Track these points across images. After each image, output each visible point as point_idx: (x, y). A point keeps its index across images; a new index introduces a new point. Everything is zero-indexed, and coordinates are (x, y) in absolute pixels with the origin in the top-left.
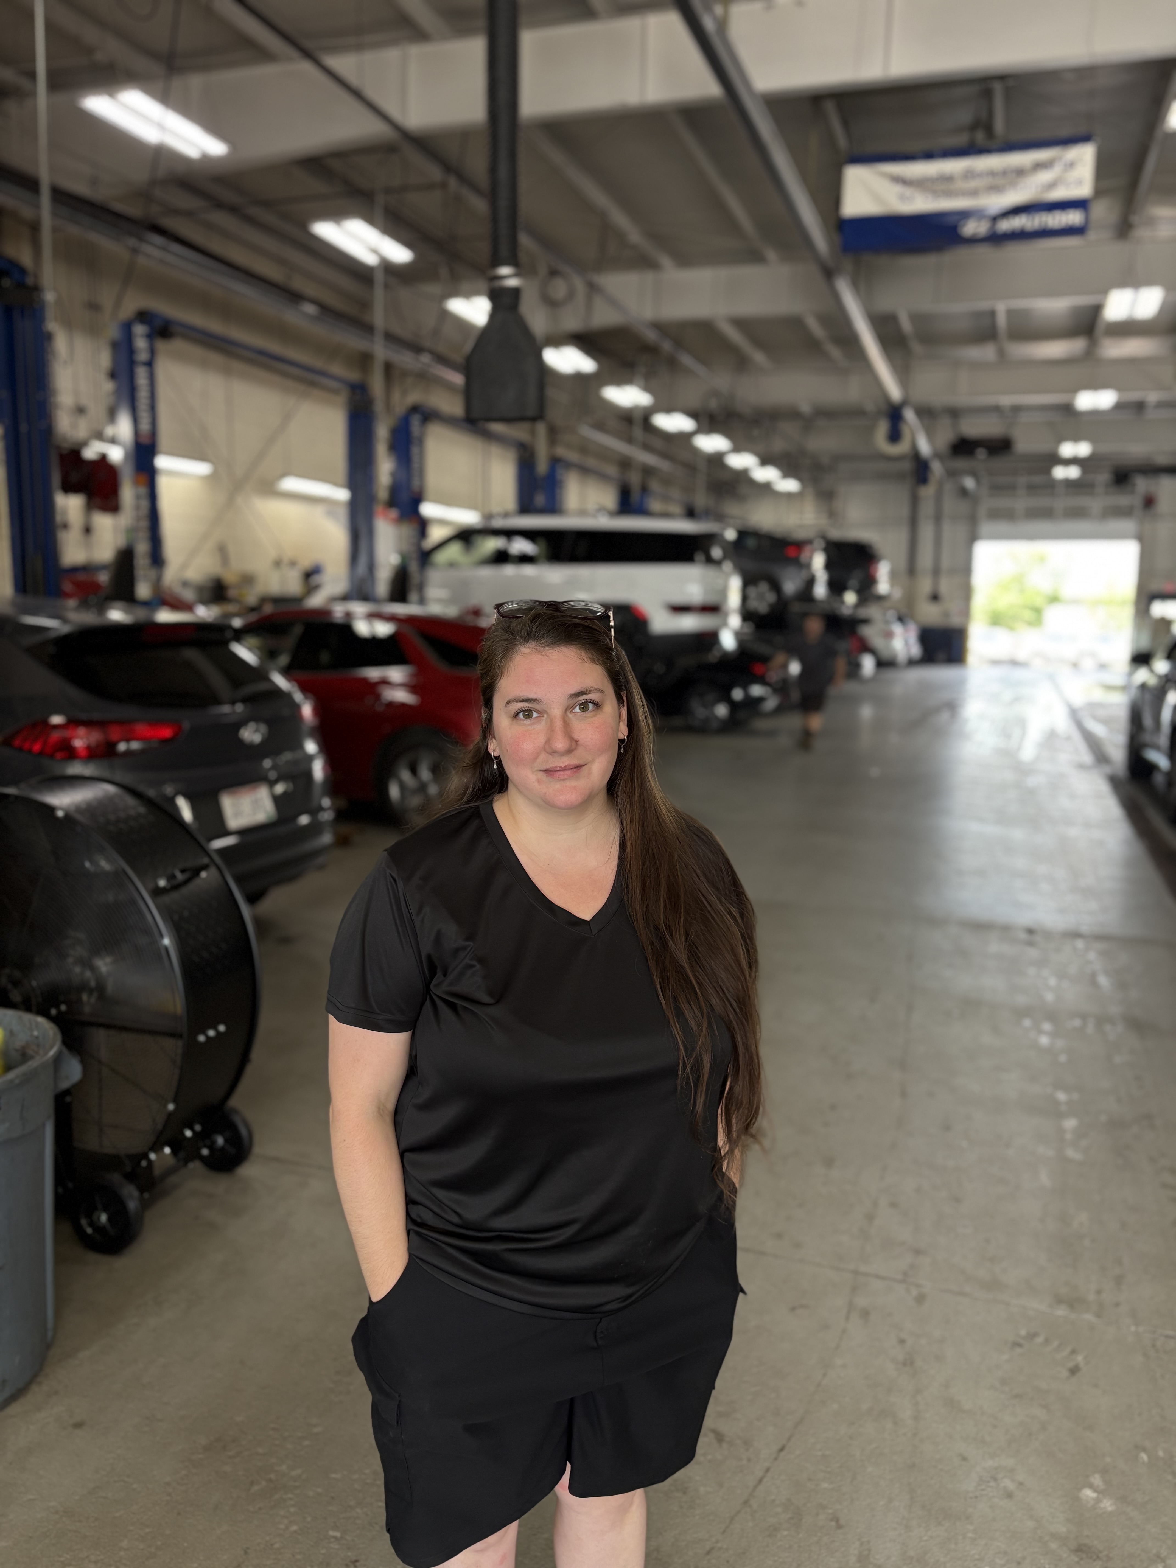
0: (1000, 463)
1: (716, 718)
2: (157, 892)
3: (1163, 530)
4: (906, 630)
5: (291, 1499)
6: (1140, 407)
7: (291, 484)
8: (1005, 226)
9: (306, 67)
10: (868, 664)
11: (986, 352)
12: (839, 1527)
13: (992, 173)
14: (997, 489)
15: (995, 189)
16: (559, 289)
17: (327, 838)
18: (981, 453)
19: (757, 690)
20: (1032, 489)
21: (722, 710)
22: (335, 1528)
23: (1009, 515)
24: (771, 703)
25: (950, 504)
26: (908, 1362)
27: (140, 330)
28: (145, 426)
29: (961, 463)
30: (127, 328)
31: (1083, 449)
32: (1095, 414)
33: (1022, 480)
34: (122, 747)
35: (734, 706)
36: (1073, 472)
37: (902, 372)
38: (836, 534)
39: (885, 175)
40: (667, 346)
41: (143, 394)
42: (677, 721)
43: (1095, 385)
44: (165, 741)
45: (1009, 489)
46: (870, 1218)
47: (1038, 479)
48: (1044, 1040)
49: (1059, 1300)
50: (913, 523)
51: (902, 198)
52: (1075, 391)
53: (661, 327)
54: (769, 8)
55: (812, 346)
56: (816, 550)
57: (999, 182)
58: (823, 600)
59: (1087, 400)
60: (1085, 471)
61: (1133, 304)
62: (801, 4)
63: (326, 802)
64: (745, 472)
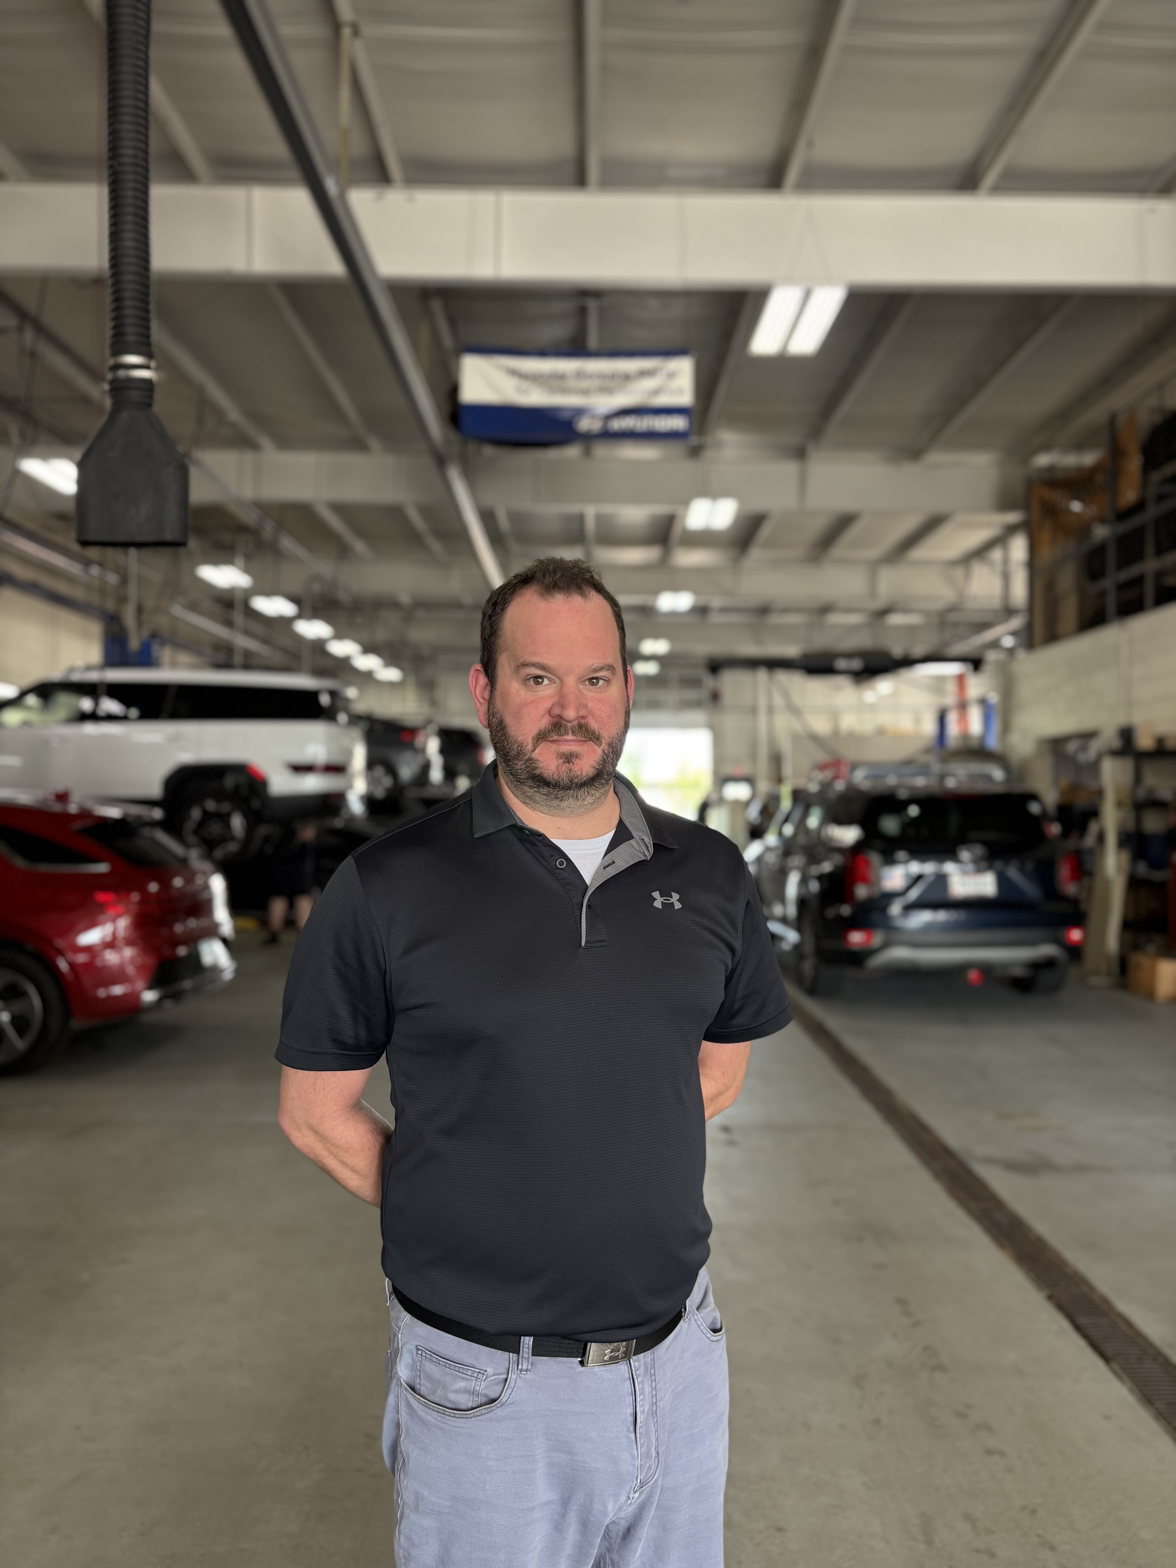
3: (730, 722)
6: (707, 610)
8: (618, 424)
15: (605, 390)
31: (662, 647)
32: (674, 615)
36: (652, 668)
39: (502, 367)
40: (268, 528)
43: (673, 588)
51: (519, 390)
52: (656, 592)
53: (264, 508)
54: (378, 198)
55: (413, 538)
56: (430, 735)
57: (608, 384)
58: (441, 785)
59: (668, 601)
60: (662, 667)
61: (711, 514)
62: (411, 199)
64: (347, 660)
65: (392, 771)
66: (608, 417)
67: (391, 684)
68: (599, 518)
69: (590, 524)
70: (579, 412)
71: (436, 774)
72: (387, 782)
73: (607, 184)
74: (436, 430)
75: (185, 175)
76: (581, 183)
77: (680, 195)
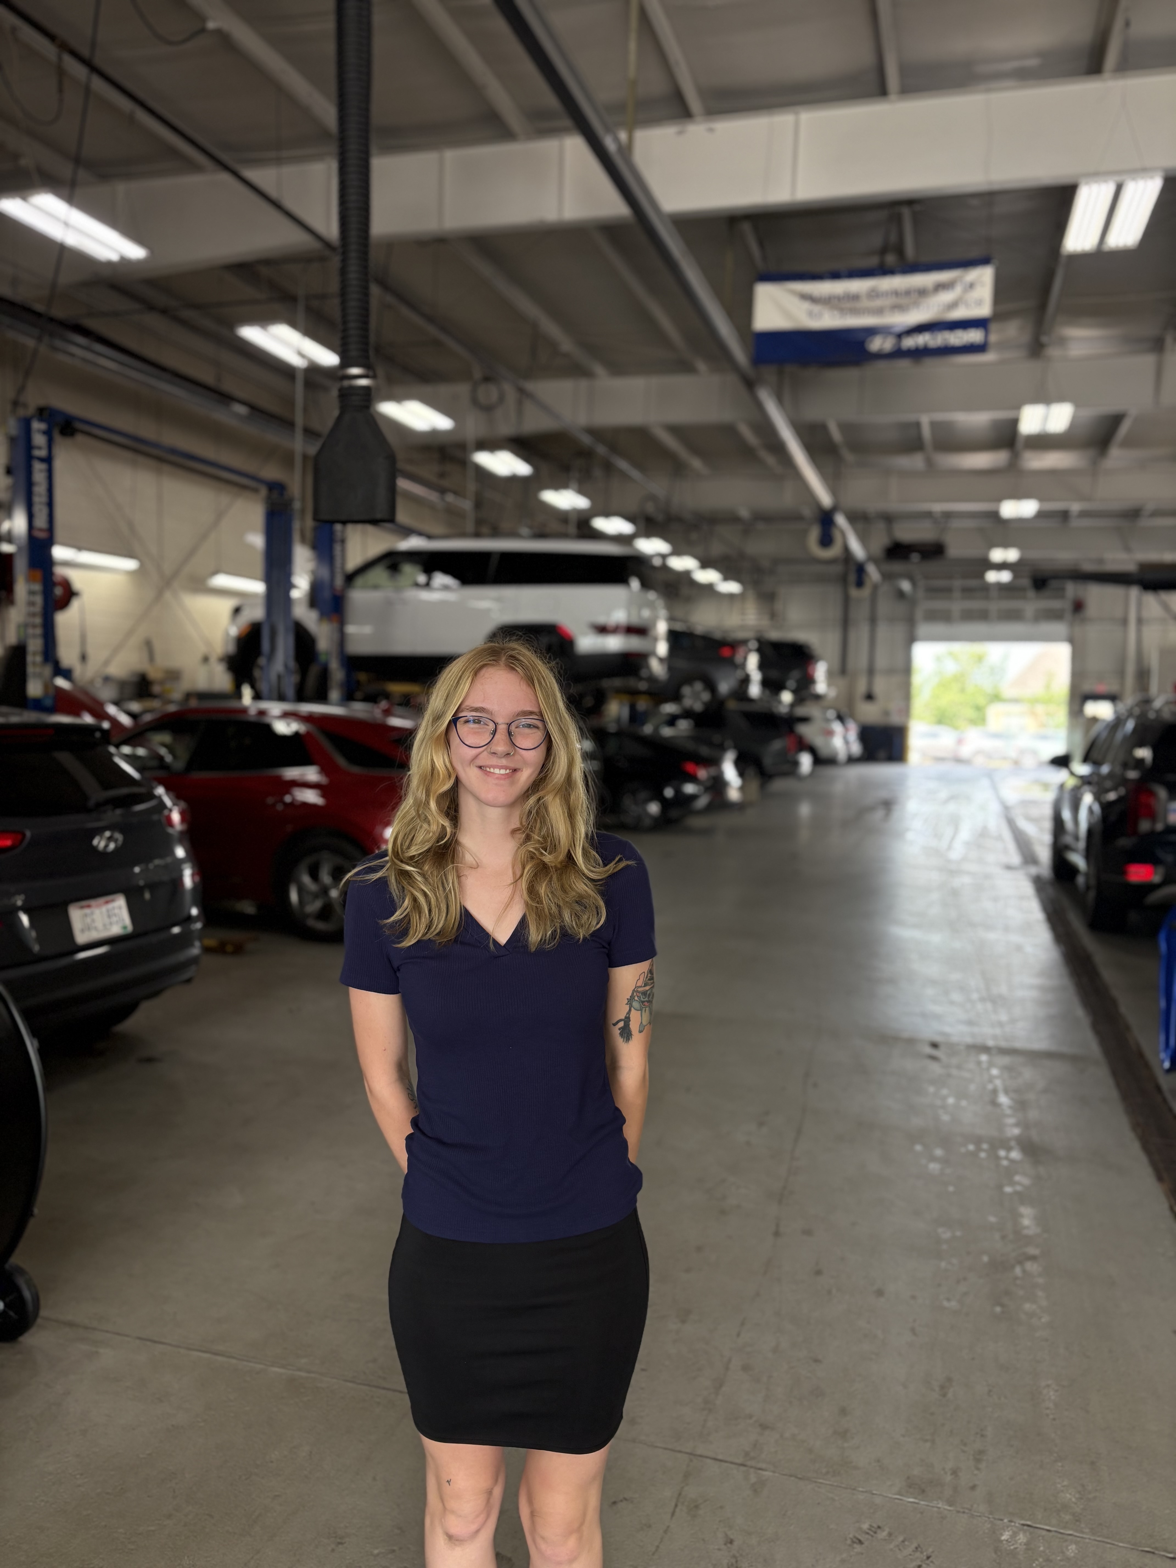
0: (932, 566)
1: (649, 814)
3: (1093, 632)
4: (846, 729)
6: (1064, 515)
7: (222, 581)
8: (909, 342)
9: (225, 177)
10: (806, 761)
11: (916, 462)
13: (896, 293)
14: (934, 592)
15: (899, 308)
16: (490, 393)
17: (195, 950)
18: (915, 557)
19: (690, 788)
20: (968, 592)
21: (654, 808)
23: (945, 617)
24: (702, 802)
25: (885, 606)
28: (41, 521)
29: (897, 567)
30: (26, 425)
31: (1012, 555)
32: (1019, 522)
33: (958, 583)
35: (665, 804)
36: (1005, 577)
37: (832, 480)
38: (775, 635)
39: (794, 293)
40: (601, 450)
41: (40, 490)
42: (610, 819)
43: (1018, 495)
45: (945, 592)
47: (973, 583)
49: (910, 1484)
50: (846, 623)
51: (810, 314)
52: (1000, 499)
53: (595, 433)
54: (680, 133)
55: (747, 453)
56: (750, 651)
57: (903, 301)
58: (761, 699)
59: (1010, 509)
60: (1016, 576)
61: (1046, 419)
62: (711, 130)
63: (194, 911)
64: (687, 574)
65: (711, 686)
66: (900, 336)
67: (731, 596)
68: (934, 425)
69: (926, 432)
70: (871, 332)
71: (755, 690)
72: (706, 696)
73: (908, 90)
74: (740, 355)
75: (505, 133)
76: (882, 92)
77: (988, 91)
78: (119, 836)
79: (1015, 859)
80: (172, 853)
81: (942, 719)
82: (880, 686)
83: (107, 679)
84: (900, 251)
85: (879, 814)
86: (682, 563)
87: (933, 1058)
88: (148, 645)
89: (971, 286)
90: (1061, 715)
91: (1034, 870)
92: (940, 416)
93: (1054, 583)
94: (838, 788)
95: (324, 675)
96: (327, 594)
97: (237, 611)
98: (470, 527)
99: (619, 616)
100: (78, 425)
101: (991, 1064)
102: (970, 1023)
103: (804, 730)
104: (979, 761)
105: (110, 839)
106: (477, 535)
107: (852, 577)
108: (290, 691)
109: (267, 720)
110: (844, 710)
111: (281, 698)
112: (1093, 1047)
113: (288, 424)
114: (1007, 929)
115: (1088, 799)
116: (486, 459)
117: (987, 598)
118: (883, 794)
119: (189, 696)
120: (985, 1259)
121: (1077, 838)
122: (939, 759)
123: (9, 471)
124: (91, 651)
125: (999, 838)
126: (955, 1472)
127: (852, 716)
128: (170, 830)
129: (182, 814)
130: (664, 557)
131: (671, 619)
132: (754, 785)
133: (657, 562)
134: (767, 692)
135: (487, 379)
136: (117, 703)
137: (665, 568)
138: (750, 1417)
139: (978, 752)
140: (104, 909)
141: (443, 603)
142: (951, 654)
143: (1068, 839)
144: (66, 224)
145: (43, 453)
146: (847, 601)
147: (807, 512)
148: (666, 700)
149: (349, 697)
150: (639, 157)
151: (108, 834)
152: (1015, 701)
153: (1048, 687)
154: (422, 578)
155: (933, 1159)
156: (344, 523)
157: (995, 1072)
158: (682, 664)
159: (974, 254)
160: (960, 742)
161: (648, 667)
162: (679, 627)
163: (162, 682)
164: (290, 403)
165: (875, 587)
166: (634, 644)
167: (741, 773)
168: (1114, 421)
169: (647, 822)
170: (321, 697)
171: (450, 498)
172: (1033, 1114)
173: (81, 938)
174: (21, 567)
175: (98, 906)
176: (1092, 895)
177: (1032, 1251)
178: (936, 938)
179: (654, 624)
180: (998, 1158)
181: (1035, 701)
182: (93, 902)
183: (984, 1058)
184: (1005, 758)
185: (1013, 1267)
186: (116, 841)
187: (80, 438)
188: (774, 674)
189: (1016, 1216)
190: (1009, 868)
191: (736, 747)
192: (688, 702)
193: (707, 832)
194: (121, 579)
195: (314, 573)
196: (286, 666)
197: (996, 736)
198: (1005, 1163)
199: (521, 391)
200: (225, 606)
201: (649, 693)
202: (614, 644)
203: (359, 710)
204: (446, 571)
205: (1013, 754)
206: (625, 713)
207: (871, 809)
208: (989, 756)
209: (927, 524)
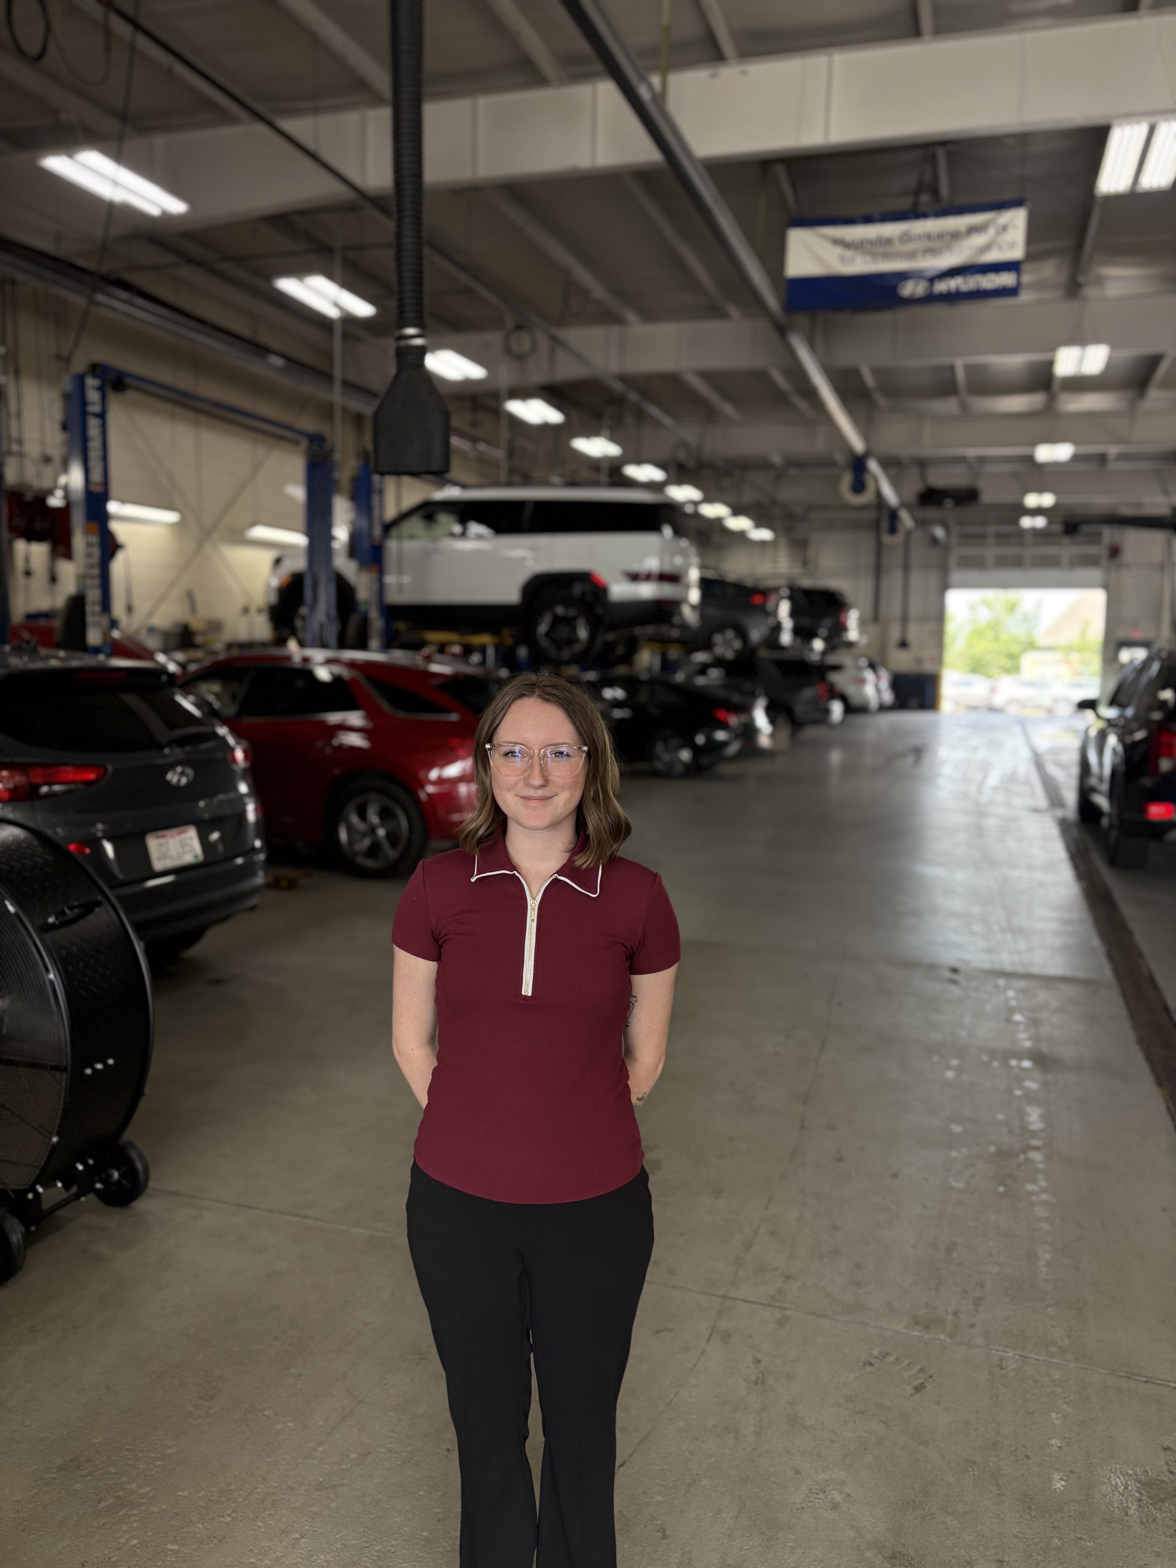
0: (966, 512)
1: (681, 761)
2: (45, 929)
3: (1130, 579)
4: (878, 678)
5: (135, 1515)
6: (1102, 458)
7: (260, 532)
8: (941, 287)
9: (260, 128)
10: (837, 709)
11: (949, 406)
12: (665, 1537)
13: (929, 237)
14: (968, 538)
15: (931, 251)
16: (523, 342)
17: (260, 879)
18: (948, 503)
19: (721, 735)
20: (1002, 538)
21: (685, 755)
22: (175, 1542)
23: (978, 564)
24: (733, 748)
25: (918, 553)
26: (760, 1381)
27: (91, 382)
28: (96, 476)
29: (931, 513)
30: (80, 380)
31: (1047, 500)
32: (1054, 467)
33: (992, 529)
34: (45, 789)
35: (697, 751)
36: (1040, 522)
37: (864, 425)
38: (807, 583)
39: (825, 237)
40: (633, 397)
41: (95, 445)
42: (641, 766)
43: (1053, 439)
44: (88, 783)
45: (979, 538)
46: (748, 1246)
47: (1008, 529)
48: (950, 1074)
49: (916, 1322)
50: (878, 570)
51: (842, 259)
52: (1035, 443)
53: (627, 380)
54: (713, 76)
55: (779, 399)
56: (782, 598)
57: (935, 244)
58: (792, 647)
59: (1046, 453)
60: (1050, 522)
61: (1081, 361)
62: (744, 73)
63: (258, 844)
64: (719, 521)
65: (742, 634)
66: (932, 280)
67: (763, 544)
68: (968, 368)
69: (961, 376)
70: (903, 276)
71: (786, 638)
72: (737, 644)
73: (942, 30)
74: (772, 301)
75: (539, 80)
76: (915, 32)
77: (1022, 30)
78: (190, 771)
79: (1042, 802)
80: (235, 788)
81: (977, 667)
82: (914, 633)
83: (151, 630)
84: (935, 191)
85: (910, 760)
86: (713, 510)
87: (953, 982)
88: (190, 596)
89: (1005, 228)
90: (1095, 663)
91: (1060, 813)
92: (974, 360)
93: (1086, 529)
94: (869, 735)
95: (365, 622)
96: (366, 545)
97: (278, 562)
98: (503, 476)
99: (652, 564)
100: (128, 381)
101: (1007, 988)
102: (990, 951)
103: (836, 678)
104: (1013, 710)
105: (182, 774)
106: (509, 484)
107: (885, 524)
108: (333, 640)
109: (310, 666)
110: (876, 658)
111: (324, 645)
112: (1107, 972)
113: (327, 376)
114: (1030, 867)
115: (1112, 740)
116: (516, 408)
117: (1022, 544)
118: (915, 741)
119: (230, 646)
120: (992, 1149)
121: (1101, 779)
122: (973, 708)
123: (65, 427)
124: (137, 603)
125: (1028, 783)
126: (955, 1314)
127: (884, 664)
128: (235, 767)
129: (245, 752)
130: (696, 504)
131: (702, 567)
132: (785, 733)
133: (689, 509)
134: (799, 640)
135: (519, 327)
136: (165, 651)
137: (697, 515)
138: (776, 1269)
139: (1012, 701)
140: (178, 839)
141: (477, 552)
142: (985, 602)
143: (1093, 781)
144: (115, 183)
145: (96, 409)
146: (879, 548)
147: (840, 458)
148: (698, 649)
149: (388, 645)
150: (673, 106)
151: (179, 769)
152: (1050, 649)
153: (1083, 634)
154: (457, 529)
155: (950, 1068)
156: (382, 474)
157: (1011, 994)
158: (713, 612)
159: (1010, 194)
160: (993, 690)
161: (680, 614)
162: (710, 574)
163: (204, 633)
164: (330, 357)
165: (908, 533)
166: (667, 591)
167: (772, 721)
168: (1154, 361)
169: (679, 769)
170: (362, 645)
171: (482, 447)
172: (1045, 1030)
173: (158, 865)
174: (78, 518)
175: (173, 836)
176: (1114, 834)
177: (1035, 1143)
178: (960, 876)
179: (686, 572)
180: (1009, 1067)
181: (1069, 649)
182: (168, 833)
183: (1001, 982)
184: (1038, 707)
185: (1017, 1155)
186: (187, 776)
187: (131, 394)
188: (806, 622)
189: (1022, 1114)
190: (1036, 810)
191: (767, 694)
192: (719, 650)
193: (737, 778)
194: (162, 531)
195: (353, 523)
196: (328, 615)
197: (1031, 684)
198: (1016, 1071)
199: (554, 339)
200: (266, 557)
201: (679, 641)
202: (646, 591)
203: (399, 657)
204: (481, 521)
205: (1046, 702)
206: (657, 663)
207: (902, 755)
208: (1022, 704)
209: (961, 469)
